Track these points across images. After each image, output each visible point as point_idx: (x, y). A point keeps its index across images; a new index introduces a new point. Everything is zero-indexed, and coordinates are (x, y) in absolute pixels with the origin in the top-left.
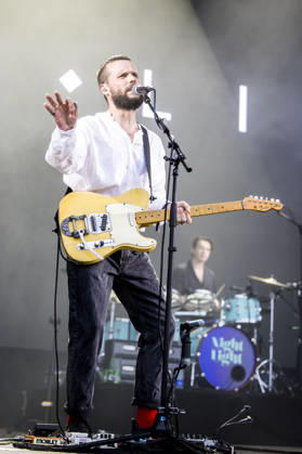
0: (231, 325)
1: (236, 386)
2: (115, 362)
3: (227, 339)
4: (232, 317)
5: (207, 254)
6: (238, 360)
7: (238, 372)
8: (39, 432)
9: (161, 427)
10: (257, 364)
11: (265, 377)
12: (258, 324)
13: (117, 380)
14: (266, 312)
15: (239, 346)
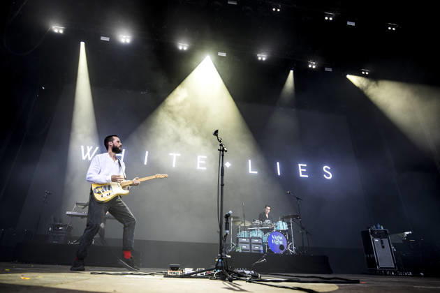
0: (278, 231)
1: (282, 252)
2: (240, 245)
3: (277, 236)
4: (278, 228)
5: (269, 211)
6: (281, 243)
7: (282, 247)
8: (173, 269)
9: (220, 265)
10: (288, 244)
11: (292, 249)
12: (287, 231)
13: (240, 251)
14: (289, 227)
15: (281, 238)
